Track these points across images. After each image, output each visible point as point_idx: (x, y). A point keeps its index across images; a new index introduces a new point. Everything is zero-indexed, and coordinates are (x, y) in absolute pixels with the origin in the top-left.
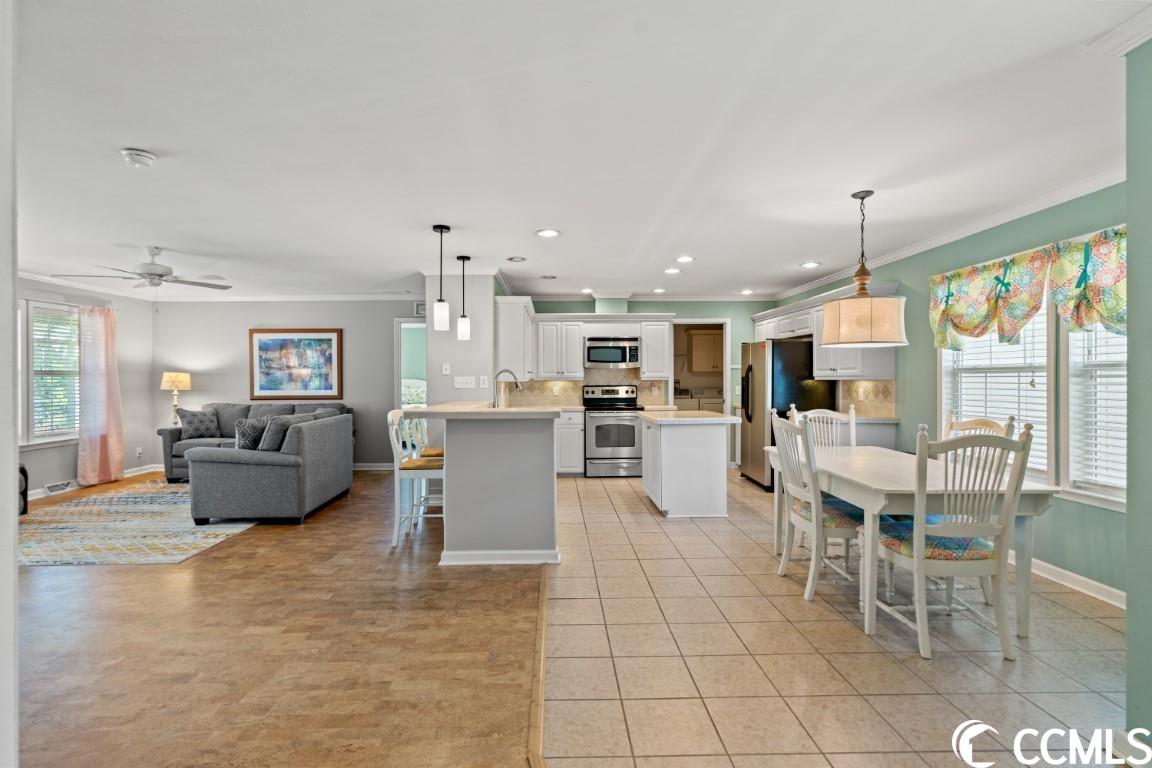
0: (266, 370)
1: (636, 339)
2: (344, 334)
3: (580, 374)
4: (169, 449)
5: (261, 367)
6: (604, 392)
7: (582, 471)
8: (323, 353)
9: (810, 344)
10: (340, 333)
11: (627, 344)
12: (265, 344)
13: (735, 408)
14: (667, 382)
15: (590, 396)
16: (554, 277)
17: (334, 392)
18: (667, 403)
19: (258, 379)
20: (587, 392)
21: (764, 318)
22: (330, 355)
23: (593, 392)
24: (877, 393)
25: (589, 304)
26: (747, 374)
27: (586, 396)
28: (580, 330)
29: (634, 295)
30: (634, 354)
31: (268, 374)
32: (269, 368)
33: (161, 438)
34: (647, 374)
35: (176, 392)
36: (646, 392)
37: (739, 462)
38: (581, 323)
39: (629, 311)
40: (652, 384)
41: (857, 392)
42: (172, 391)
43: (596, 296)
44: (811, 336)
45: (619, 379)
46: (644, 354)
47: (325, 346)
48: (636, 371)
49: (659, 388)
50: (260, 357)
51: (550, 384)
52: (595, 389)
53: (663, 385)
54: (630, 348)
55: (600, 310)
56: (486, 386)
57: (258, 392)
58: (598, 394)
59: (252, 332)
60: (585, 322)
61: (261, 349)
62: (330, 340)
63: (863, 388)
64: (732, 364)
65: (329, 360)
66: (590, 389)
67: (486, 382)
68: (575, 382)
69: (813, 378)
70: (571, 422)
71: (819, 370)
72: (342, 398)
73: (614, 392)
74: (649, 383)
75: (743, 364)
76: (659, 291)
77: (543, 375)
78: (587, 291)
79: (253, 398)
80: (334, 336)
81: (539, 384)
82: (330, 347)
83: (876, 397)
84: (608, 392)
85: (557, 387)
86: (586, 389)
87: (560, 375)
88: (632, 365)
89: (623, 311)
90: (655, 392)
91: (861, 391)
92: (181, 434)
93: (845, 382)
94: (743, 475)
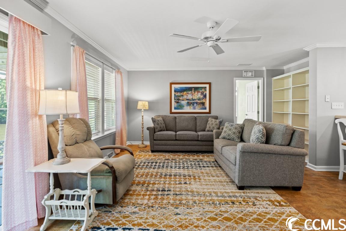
0: (177, 101)
2: (211, 84)
4: (152, 137)
5: (175, 99)
8: (202, 93)
10: (210, 84)
12: (177, 89)
17: (207, 110)
19: (174, 104)
22: (206, 94)
31: (178, 102)
32: (179, 100)
33: (148, 131)
35: (143, 110)
42: (142, 110)
47: (203, 90)
50: (175, 95)
57: (173, 110)
59: (171, 84)
61: (175, 91)
62: (206, 87)
65: (205, 96)
72: (210, 114)
79: (171, 113)
80: (207, 86)
82: (206, 90)
92: (155, 129)
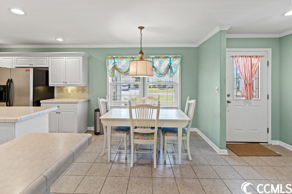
24: (78, 91)
44: (47, 68)
63: (70, 89)
69: (49, 86)
93: (58, 87)
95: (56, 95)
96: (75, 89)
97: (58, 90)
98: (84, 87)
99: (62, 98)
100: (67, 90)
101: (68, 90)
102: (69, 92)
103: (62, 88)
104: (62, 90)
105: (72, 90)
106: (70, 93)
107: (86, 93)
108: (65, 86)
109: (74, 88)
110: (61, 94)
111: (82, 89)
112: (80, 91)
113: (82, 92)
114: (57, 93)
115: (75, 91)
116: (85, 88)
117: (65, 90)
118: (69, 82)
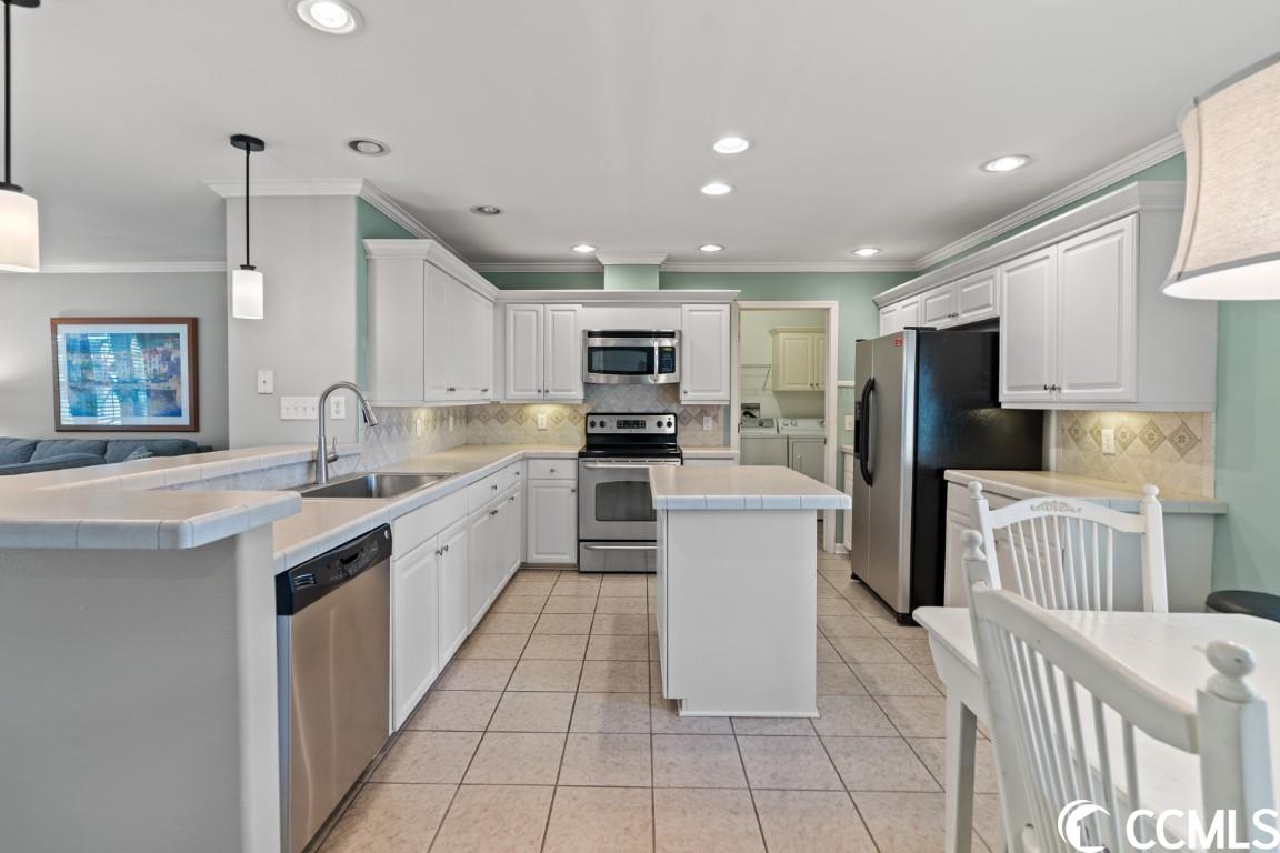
0: (79, 385)
1: (671, 335)
2: (199, 325)
3: (578, 393)
5: (70, 380)
6: (620, 425)
7: (574, 560)
8: (166, 357)
9: (995, 338)
10: (193, 324)
11: (655, 343)
12: (75, 340)
13: (844, 453)
14: (728, 409)
15: (598, 430)
16: (498, 212)
17: (184, 420)
18: (727, 444)
19: (69, 397)
20: (593, 425)
21: (898, 298)
22: (178, 360)
23: (602, 425)
24: (1153, 440)
25: (595, 276)
26: (866, 396)
27: (591, 431)
28: (577, 317)
29: (669, 260)
30: (669, 361)
31: (81, 391)
34: (689, 396)
36: (693, 424)
37: (848, 544)
38: (578, 307)
39: (662, 286)
40: (703, 411)
41: (1097, 435)
43: (604, 260)
44: (995, 322)
45: (647, 403)
46: (687, 362)
47: (169, 346)
48: (674, 388)
49: (715, 418)
50: (70, 362)
51: (533, 410)
52: (605, 418)
53: (721, 414)
54: (661, 349)
55: (612, 284)
56: (342, 415)
57: (66, 420)
58: (611, 428)
59: (55, 322)
60: (584, 305)
61: (69, 349)
62: (178, 335)
63: (1112, 427)
64: (839, 378)
65: (175, 369)
66: (598, 419)
67: (342, 407)
68: (574, 407)
69: (998, 405)
70: (555, 475)
71: (1010, 388)
72: (196, 431)
73: (638, 424)
74: (698, 410)
75: (857, 379)
76: (710, 249)
77: (514, 394)
78: (584, 249)
79: (60, 428)
80: (182, 330)
81: (516, 410)
82: (177, 347)
83: (1152, 448)
84: (626, 424)
85: (544, 414)
86: (590, 418)
87: (544, 396)
88: (663, 379)
89: (653, 287)
90: (709, 424)
91: (1108, 434)
93: (1063, 413)
94: (854, 576)
95: (1053, 453)
96: (1137, 432)
97: (1063, 430)
98: (1191, 414)
99: (1076, 474)
100: (1099, 433)
101: (1104, 431)
102: (1108, 448)
103: (1076, 422)
104: (1077, 431)
105: (1124, 434)
106: (1112, 450)
107: (1201, 463)
108: (1090, 411)
109: (1133, 422)
110: (1073, 452)
111: (1176, 432)
112: (1167, 443)
113: (1179, 449)
114: (1058, 445)
115: (1137, 440)
116: (1194, 426)
117: (1091, 432)
118: (1071, 386)
